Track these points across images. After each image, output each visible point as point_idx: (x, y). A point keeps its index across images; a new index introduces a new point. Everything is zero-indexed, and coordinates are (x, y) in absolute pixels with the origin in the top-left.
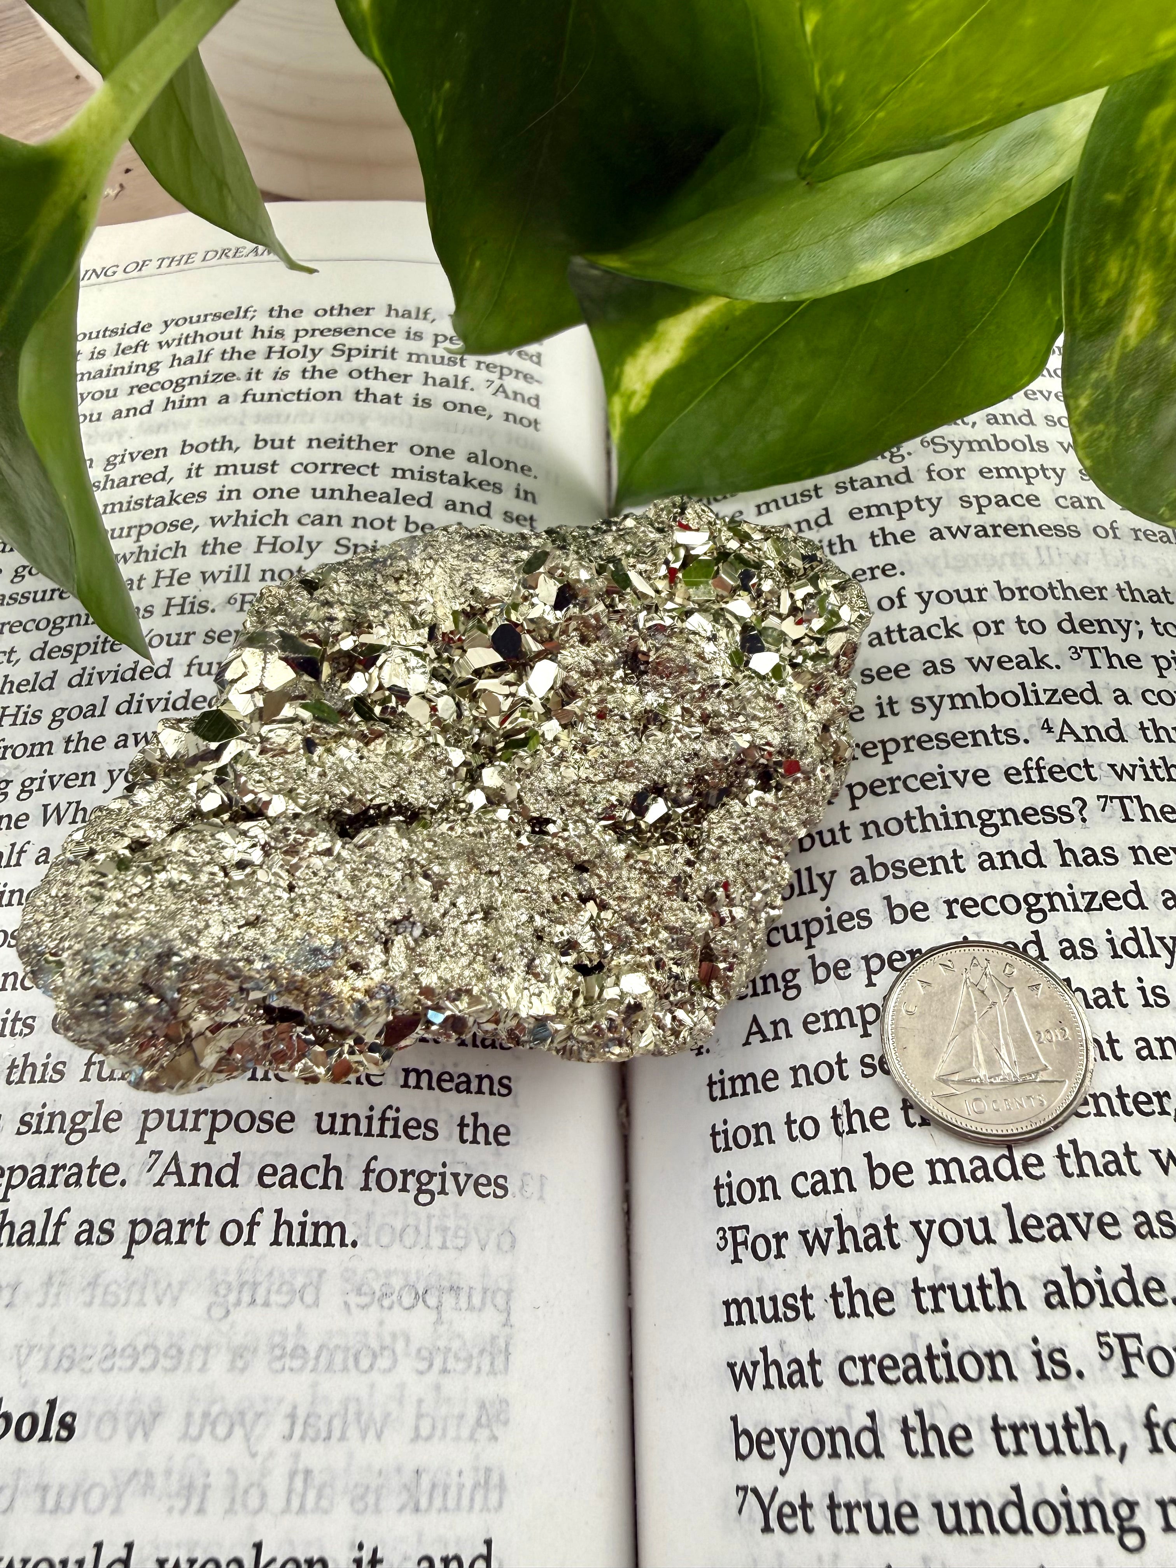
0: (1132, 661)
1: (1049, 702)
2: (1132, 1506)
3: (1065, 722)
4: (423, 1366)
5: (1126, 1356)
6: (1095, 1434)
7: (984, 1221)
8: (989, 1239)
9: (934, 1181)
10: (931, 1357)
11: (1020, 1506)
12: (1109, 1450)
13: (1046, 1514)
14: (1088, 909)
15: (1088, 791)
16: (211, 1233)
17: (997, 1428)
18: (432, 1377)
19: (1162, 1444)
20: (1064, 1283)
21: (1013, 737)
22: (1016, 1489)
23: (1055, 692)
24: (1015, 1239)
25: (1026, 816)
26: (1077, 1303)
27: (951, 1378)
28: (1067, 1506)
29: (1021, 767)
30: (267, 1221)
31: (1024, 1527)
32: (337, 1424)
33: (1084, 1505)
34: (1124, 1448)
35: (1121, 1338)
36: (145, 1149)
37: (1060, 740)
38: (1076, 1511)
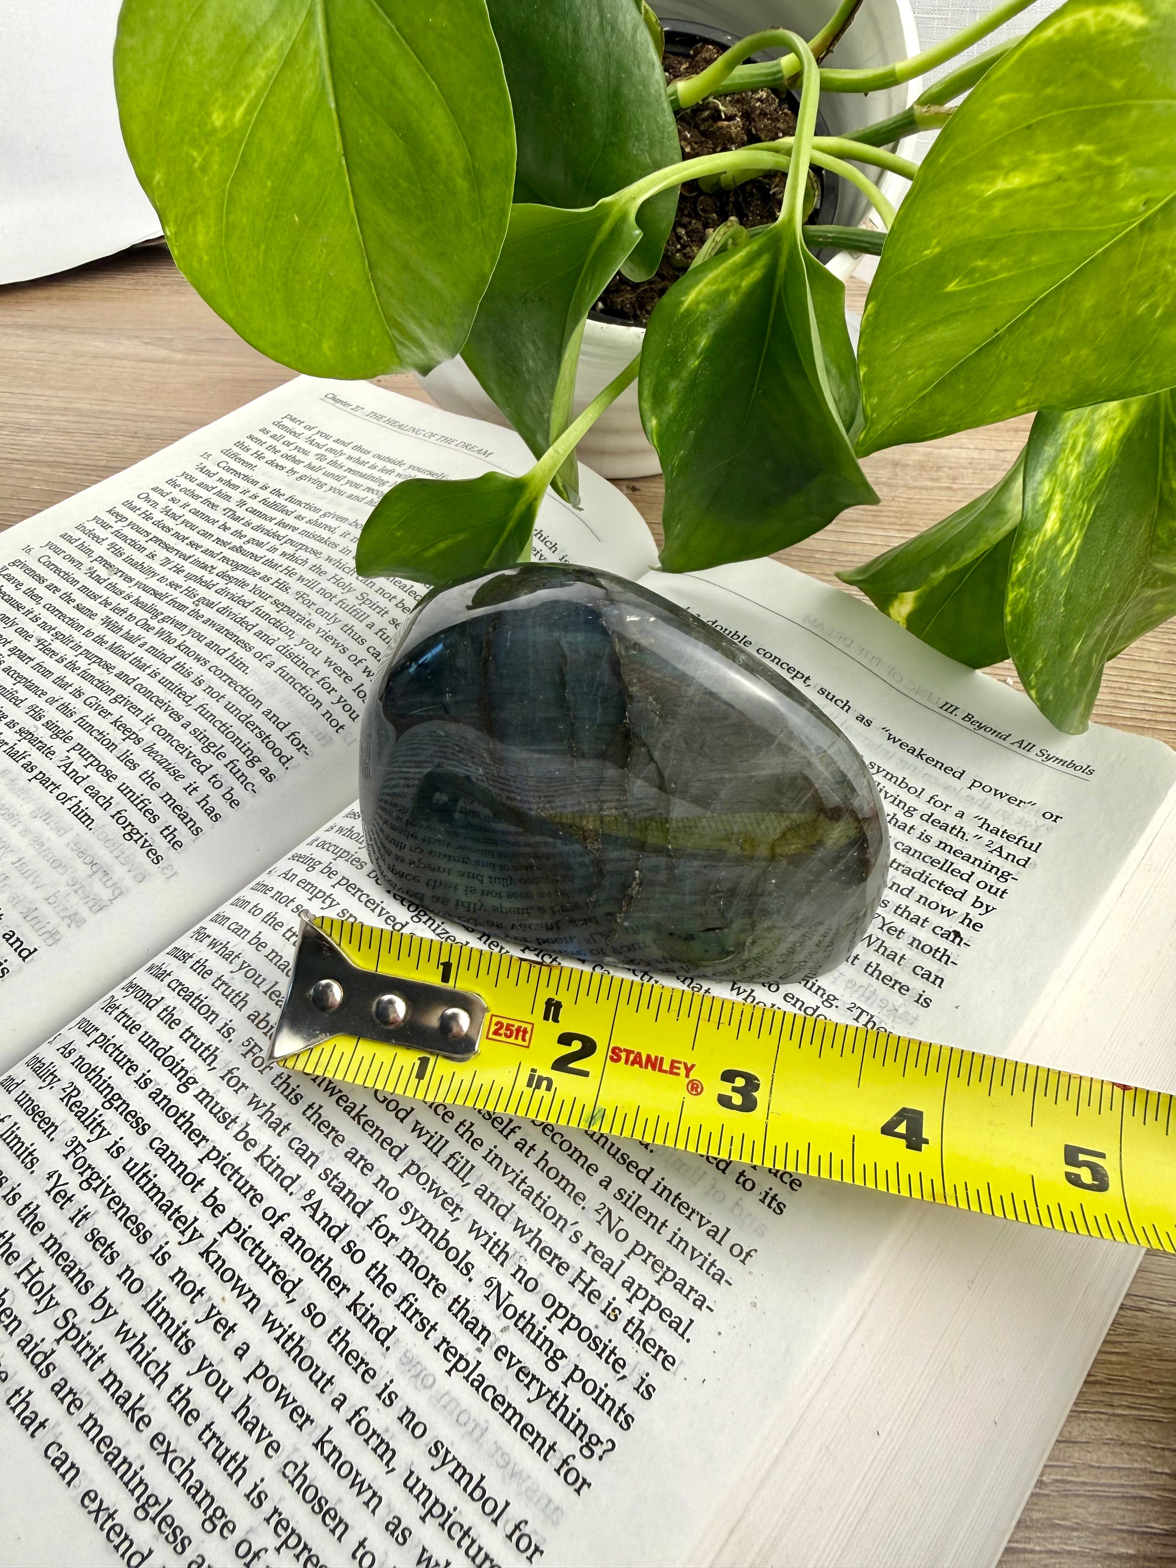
2: (195, 1082)
4: (71, 883)
5: (250, 1050)
6: (212, 1057)
7: (264, 980)
8: (258, 986)
9: (267, 956)
10: (197, 998)
11: (166, 1052)
12: (209, 1065)
13: (170, 1060)
14: (438, 935)
16: (56, 792)
17: (188, 1030)
18: (70, 889)
19: (226, 1079)
20: (261, 1017)
22: (171, 1047)
24: (265, 993)
26: (257, 1025)
27: (195, 1008)
28: (178, 1064)
30: (75, 801)
31: (159, 1058)
32: (29, 873)
33: (183, 1068)
34: (214, 1068)
35: (256, 1045)
36: (67, 754)
38: (179, 1068)
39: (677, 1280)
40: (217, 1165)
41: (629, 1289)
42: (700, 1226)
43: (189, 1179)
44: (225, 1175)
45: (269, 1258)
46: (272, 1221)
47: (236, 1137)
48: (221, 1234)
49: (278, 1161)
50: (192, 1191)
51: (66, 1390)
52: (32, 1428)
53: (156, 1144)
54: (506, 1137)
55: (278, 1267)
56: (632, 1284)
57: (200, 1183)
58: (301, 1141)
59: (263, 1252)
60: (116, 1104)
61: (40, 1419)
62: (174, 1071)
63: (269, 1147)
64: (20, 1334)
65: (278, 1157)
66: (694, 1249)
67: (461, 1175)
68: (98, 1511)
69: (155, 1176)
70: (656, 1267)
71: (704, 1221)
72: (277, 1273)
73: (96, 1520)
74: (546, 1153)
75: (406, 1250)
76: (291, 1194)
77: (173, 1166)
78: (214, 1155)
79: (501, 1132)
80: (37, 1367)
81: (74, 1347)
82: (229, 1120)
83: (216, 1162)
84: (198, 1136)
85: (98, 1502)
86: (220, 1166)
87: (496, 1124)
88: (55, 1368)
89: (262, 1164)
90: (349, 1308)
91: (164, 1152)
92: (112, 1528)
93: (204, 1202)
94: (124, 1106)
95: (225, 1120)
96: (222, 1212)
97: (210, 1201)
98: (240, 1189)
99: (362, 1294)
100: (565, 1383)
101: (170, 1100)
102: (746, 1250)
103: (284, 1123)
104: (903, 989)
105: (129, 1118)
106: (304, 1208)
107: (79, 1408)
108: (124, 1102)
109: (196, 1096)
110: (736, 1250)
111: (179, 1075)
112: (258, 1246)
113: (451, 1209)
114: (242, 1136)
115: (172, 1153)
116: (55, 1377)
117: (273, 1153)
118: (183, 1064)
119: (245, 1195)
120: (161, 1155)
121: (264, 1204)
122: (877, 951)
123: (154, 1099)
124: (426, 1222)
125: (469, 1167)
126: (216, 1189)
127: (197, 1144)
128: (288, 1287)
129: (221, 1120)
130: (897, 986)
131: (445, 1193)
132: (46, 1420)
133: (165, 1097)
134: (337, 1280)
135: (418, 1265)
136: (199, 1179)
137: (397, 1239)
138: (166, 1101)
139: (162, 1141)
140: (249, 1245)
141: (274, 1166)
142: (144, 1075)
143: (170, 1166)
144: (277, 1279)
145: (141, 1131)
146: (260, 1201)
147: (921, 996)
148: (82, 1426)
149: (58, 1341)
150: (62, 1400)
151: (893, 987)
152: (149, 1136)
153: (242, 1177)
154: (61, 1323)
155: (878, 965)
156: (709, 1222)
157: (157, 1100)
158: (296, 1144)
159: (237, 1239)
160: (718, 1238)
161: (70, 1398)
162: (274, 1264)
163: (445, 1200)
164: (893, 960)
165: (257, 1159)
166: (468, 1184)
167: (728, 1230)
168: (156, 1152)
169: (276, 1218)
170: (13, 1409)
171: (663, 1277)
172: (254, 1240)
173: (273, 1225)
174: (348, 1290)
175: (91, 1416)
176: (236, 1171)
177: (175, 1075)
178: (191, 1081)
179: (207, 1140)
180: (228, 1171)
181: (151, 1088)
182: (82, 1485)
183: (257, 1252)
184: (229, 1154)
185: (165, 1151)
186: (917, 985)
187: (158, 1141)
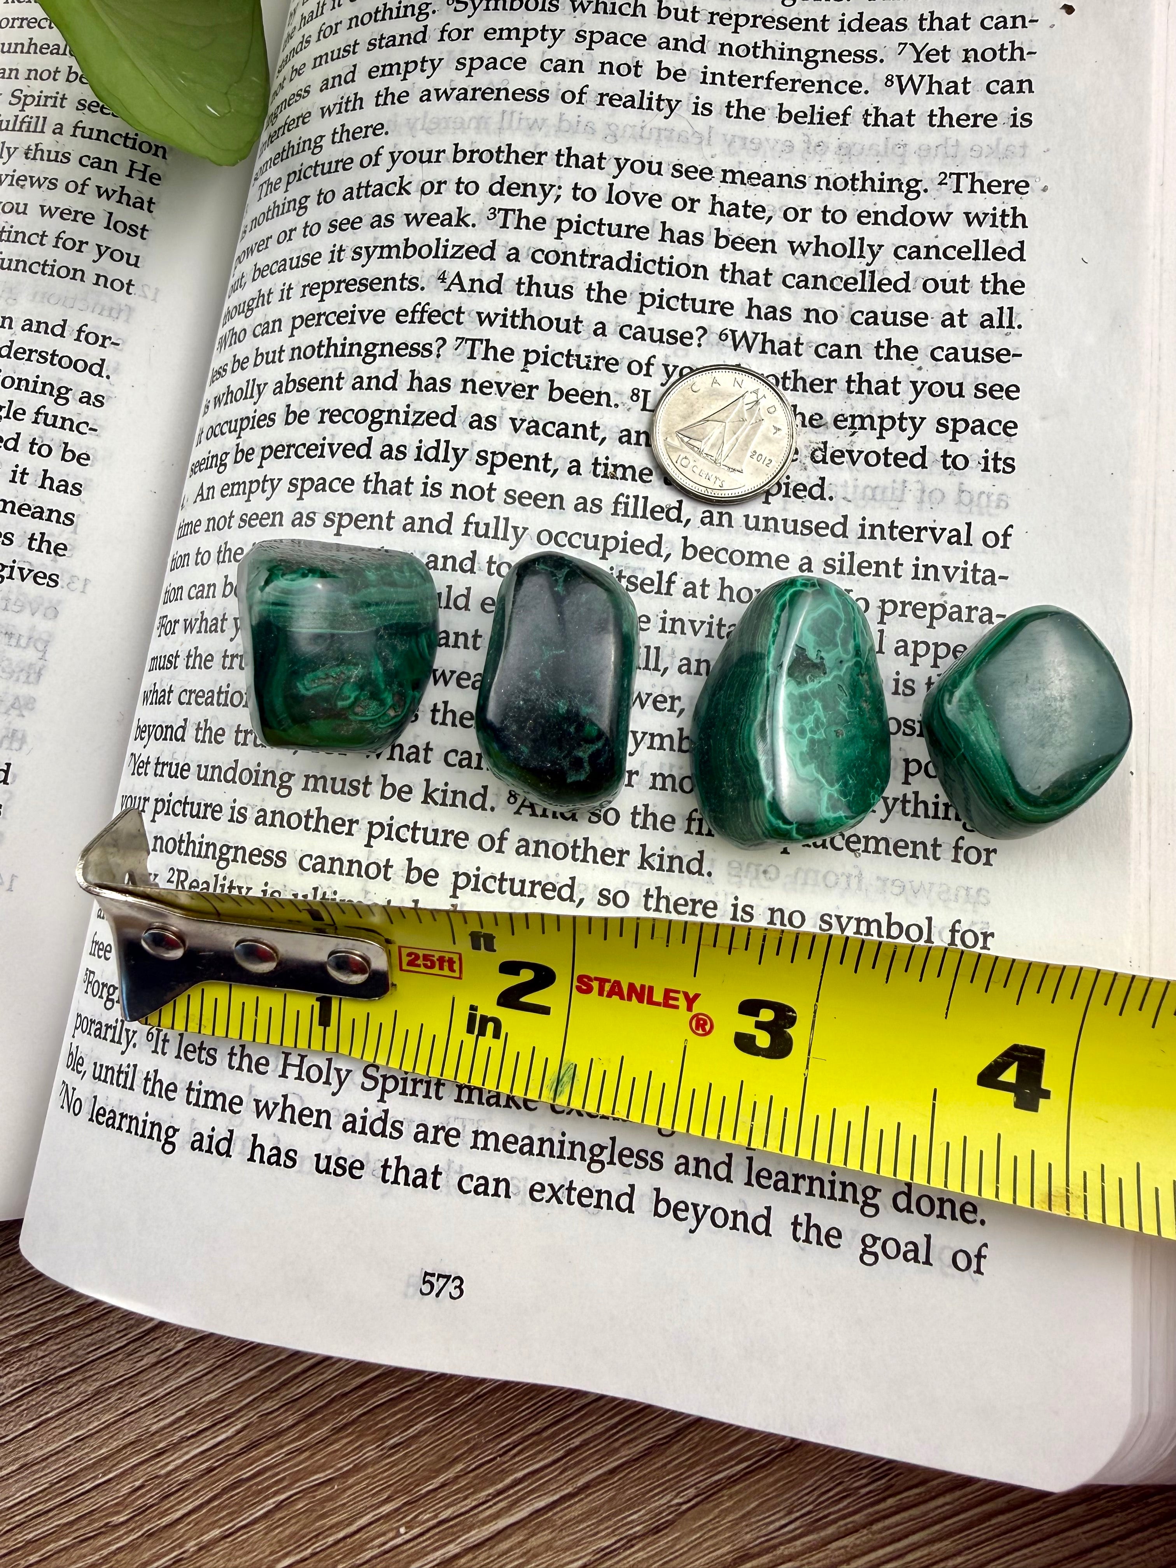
0: (538, 224)
1: (453, 257)
2: (291, 776)
3: (458, 274)
10: (220, 693)
11: (235, 770)
13: (246, 775)
14: (414, 424)
15: (451, 333)
17: (238, 732)
21: (414, 283)
22: (236, 761)
23: (462, 247)
25: (397, 351)
28: (257, 772)
29: (410, 310)
31: (233, 779)
33: (266, 773)
37: (448, 289)
38: (262, 775)
39: (949, 611)
40: (389, 838)
41: (906, 653)
42: (936, 541)
43: (373, 870)
44: (405, 840)
45: (523, 882)
46: (496, 847)
47: (383, 796)
48: (454, 896)
49: (450, 788)
50: (386, 878)
51: (431, 1132)
52: (429, 1183)
53: (307, 863)
54: (668, 593)
55: (539, 883)
56: (906, 646)
57: (387, 866)
58: (456, 752)
59: (512, 881)
60: (230, 856)
61: (430, 1170)
62: (260, 782)
63: (428, 781)
64: (337, 1122)
65: (446, 784)
66: (946, 568)
67: (652, 665)
68: (555, 1194)
69: (335, 893)
70: (919, 613)
71: (938, 532)
72: (543, 890)
73: (560, 1202)
74: (723, 579)
75: (654, 776)
76: (492, 809)
77: (345, 871)
78: (376, 830)
79: (659, 592)
80: (383, 1133)
81: (404, 1093)
82: (361, 787)
83: (386, 835)
84: (343, 825)
85: (547, 1188)
86: (393, 836)
87: (647, 588)
88: (402, 1123)
89: (436, 803)
90: (642, 867)
91: (320, 865)
92: (580, 1196)
93: (408, 880)
94: (240, 852)
95: (357, 789)
96: (437, 876)
97: (414, 875)
98: (434, 842)
99: (644, 846)
100: (906, 782)
101: (281, 813)
102: (1000, 534)
103: (422, 747)
104: (989, 120)
105: (255, 859)
106: (517, 812)
107: (458, 1136)
108: (237, 849)
109: (306, 788)
110: (991, 539)
111: (269, 782)
112: (502, 879)
113: (668, 705)
114: (388, 791)
115: (333, 860)
116: (409, 1131)
117: (437, 783)
118: (263, 768)
119: (445, 844)
120: (322, 870)
121: (474, 838)
122: (930, 92)
123: (264, 823)
124: (653, 736)
125: (653, 652)
126: (410, 860)
127: (350, 833)
128: (566, 893)
129: (353, 792)
130: (980, 121)
131: (649, 695)
132: (437, 1167)
133: (274, 813)
134: (609, 853)
135: (677, 781)
136: (382, 864)
137: (637, 773)
138: (278, 817)
139: (310, 856)
140: (492, 885)
141: (450, 795)
142: (233, 808)
143: (341, 873)
144: (549, 894)
145: (280, 863)
146: (467, 838)
147: (1015, 115)
148: (475, 1146)
149: (382, 1100)
150: (435, 1141)
151: (975, 125)
152: (292, 862)
153: (425, 830)
154: (369, 1084)
155: (942, 109)
156: (943, 530)
157: (268, 821)
158: (453, 759)
159: (476, 889)
160: (963, 540)
161: (441, 1135)
162: (533, 884)
163: (655, 701)
164: (956, 92)
165: (425, 802)
166: (666, 669)
167: (969, 525)
168: (315, 871)
169: (497, 843)
170: (396, 1182)
171: (932, 617)
172: (493, 877)
173: (500, 851)
174: (628, 852)
175: (476, 1133)
176: (415, 829)
177: (264, 784)
178: (286, 778)
179: (357, 822)
180: (406, 834)
181: (251, 814)
182: (520, 1187)
183: (506, 885)
184: (392, 818)
185: (323, 863)
186: (1001, 105)
187: (307, 859)
